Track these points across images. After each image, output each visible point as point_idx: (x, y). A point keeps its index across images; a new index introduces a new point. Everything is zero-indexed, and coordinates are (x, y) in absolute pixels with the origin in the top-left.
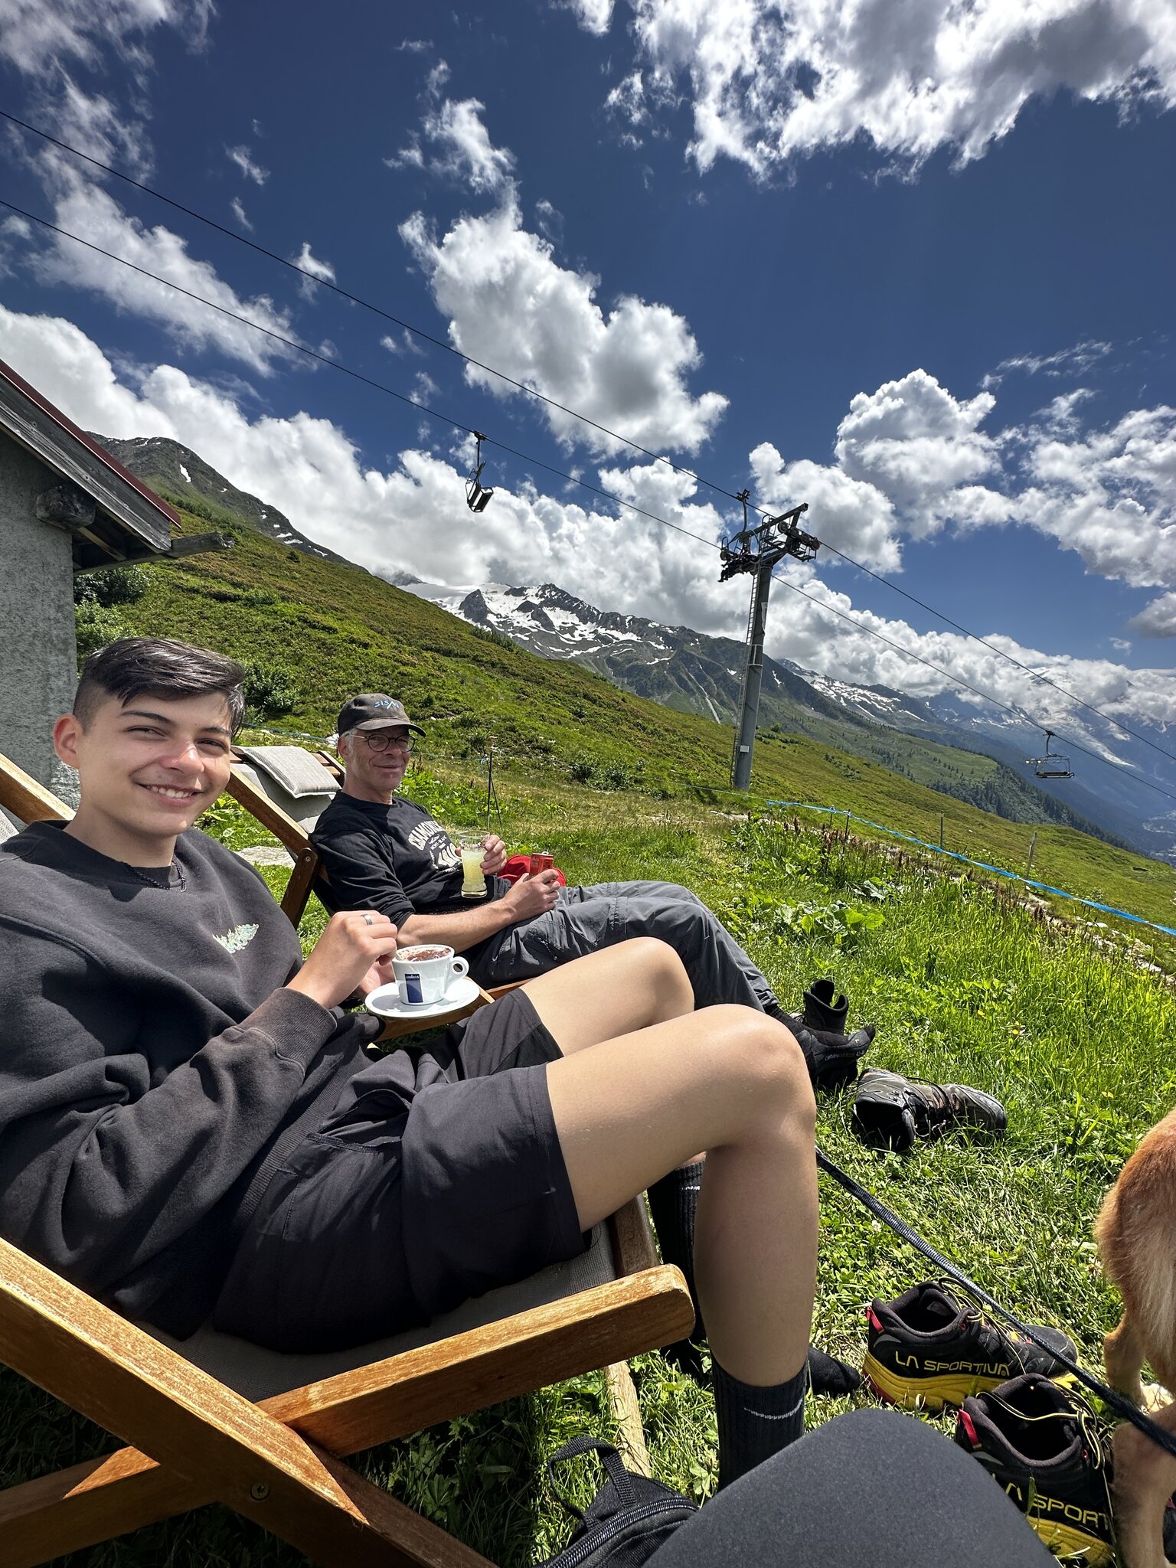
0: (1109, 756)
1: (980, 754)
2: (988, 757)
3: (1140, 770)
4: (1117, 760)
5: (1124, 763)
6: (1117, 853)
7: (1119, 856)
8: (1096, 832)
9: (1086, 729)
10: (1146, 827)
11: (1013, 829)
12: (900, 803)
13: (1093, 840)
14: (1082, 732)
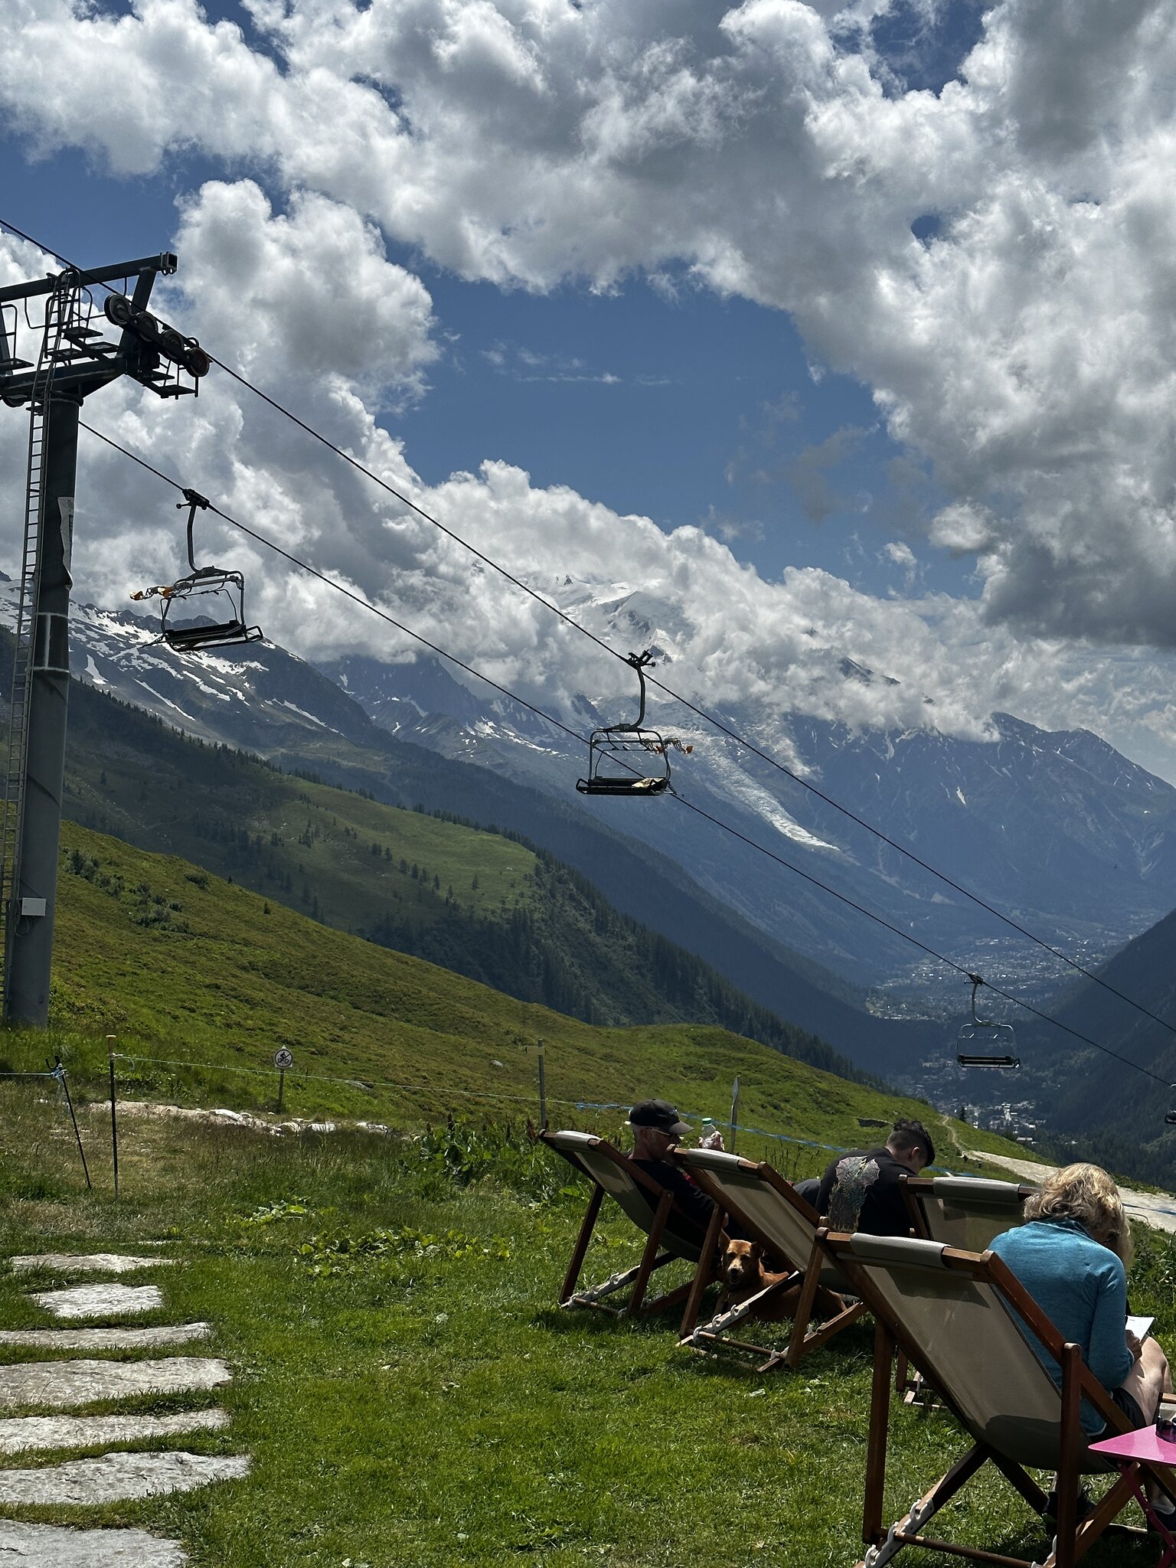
0: (784, 825)
1: (493, 830)
2: (511, 837)
3: (851, 859)
4: (802, 836)
5: (816, 842)
6: (823, 1086)
7: (826, 1094)
8: (773, 1032)
9: (732, 755)
10: (875, 1009)
11: (593, 1045)
12: (310, 999)
13: (770, 1057)
14: (724, 762)
